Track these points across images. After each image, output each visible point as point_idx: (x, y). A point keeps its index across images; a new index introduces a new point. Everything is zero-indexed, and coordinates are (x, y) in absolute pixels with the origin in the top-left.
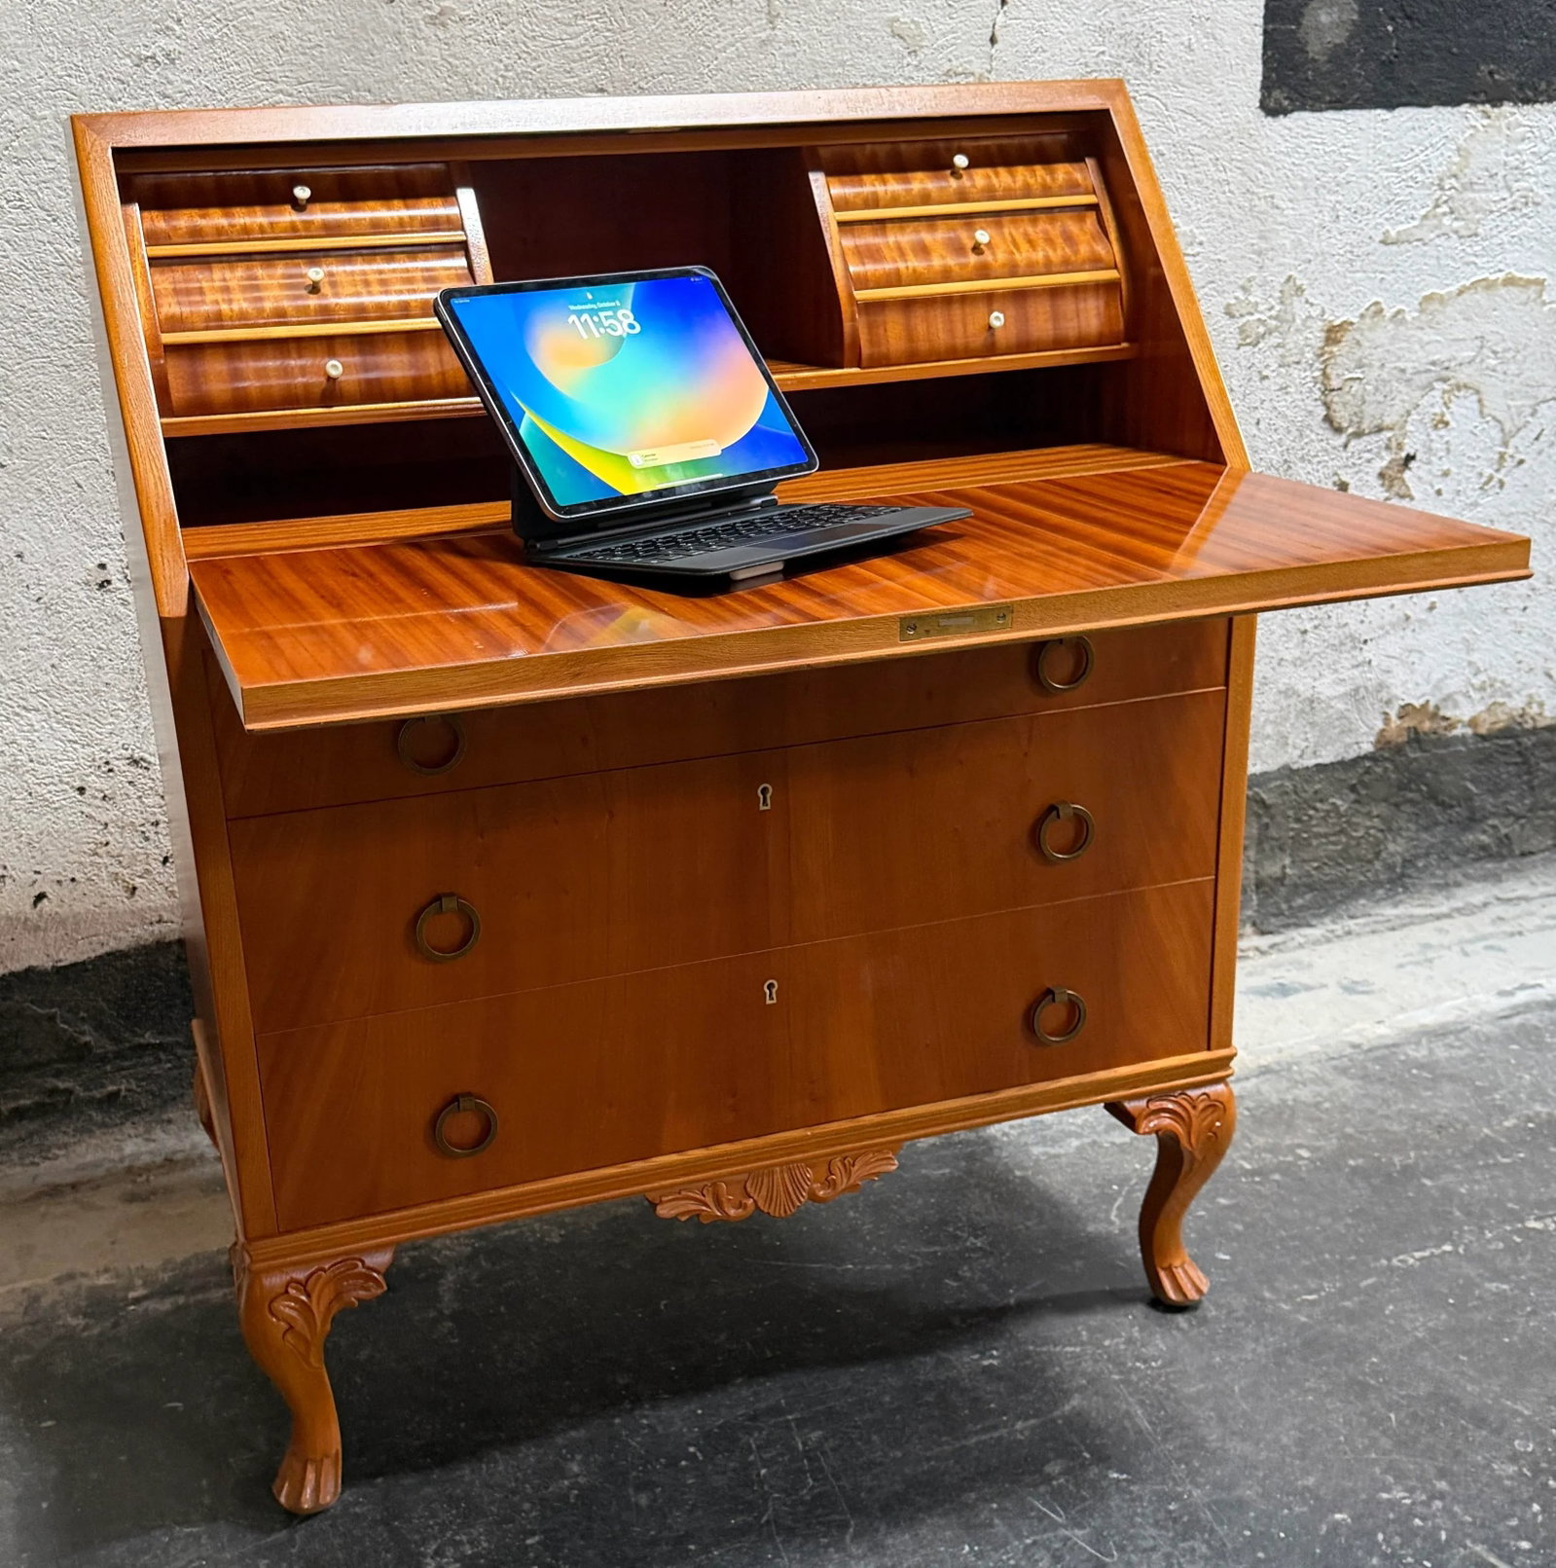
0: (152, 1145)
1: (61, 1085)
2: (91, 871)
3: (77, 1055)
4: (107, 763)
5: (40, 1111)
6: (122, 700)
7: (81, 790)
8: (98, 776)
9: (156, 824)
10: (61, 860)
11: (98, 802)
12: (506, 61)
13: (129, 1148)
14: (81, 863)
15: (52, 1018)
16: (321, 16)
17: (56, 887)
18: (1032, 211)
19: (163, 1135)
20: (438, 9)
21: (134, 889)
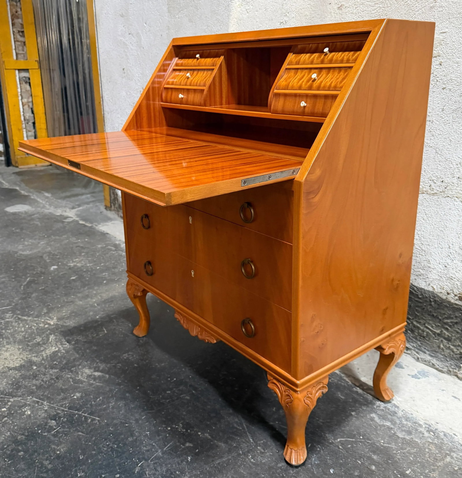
16: (315, 9)
18: (340, 68)
20: (340, 5)
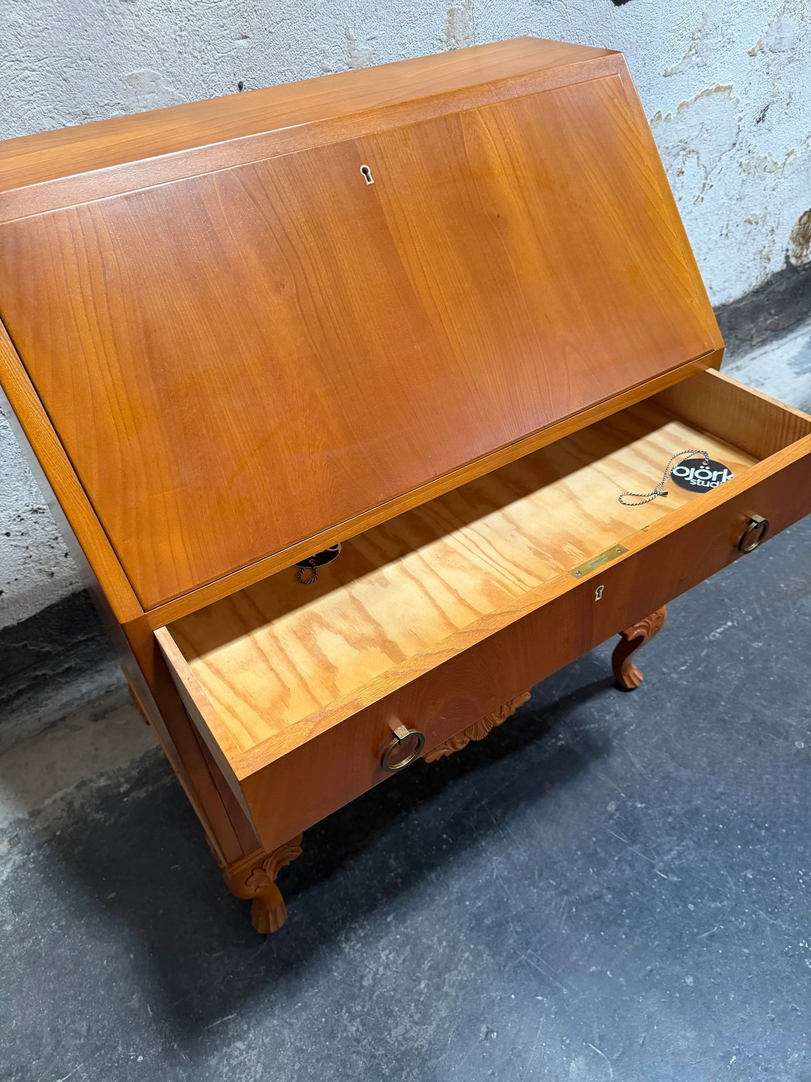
0: (96, 684)
1: (39, 673)
2: (25, 573)
3: (43, 658)
4: (19, 516)
5: (31, 687)
6: (18, 481)
7: (8, 534)
8: (16, 524)
9: (56, 538)
10: (7, 572)
11: (19, 538)
12: (180, 24)
13: (84, 689)
14: (19, 570)
15: (25, 646)
17: (7, 586)
19: (100, 677)
21: (53, 573)
